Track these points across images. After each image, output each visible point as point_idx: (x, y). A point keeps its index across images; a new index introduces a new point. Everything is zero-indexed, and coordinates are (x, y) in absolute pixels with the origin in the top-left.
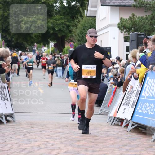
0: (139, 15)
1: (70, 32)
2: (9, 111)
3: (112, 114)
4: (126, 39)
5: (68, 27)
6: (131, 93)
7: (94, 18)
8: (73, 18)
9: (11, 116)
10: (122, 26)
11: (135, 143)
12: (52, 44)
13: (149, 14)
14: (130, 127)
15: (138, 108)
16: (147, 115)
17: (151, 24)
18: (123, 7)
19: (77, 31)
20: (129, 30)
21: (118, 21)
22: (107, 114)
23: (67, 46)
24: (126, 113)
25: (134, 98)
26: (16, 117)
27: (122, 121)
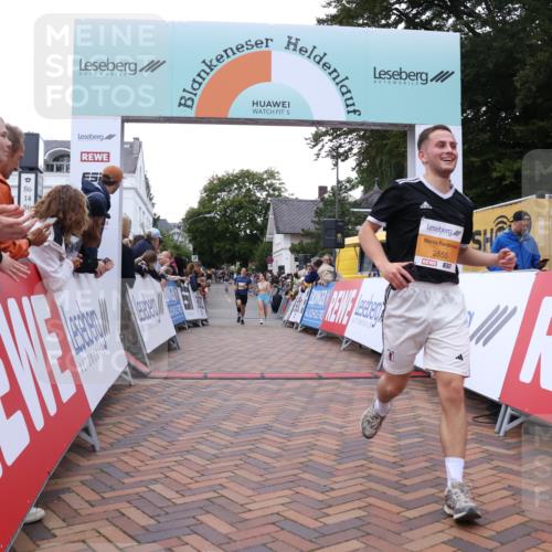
0: (306, 241)
1: (253, 254)
2: (205, 317)
3: (285, 318)
4: (296, 260)
5: (251, 251)
6: (300, 301)
7: (271, 243)
8: (255, 243)
9: (206, 320)
10: (293, 250)
11: (304, 341)
12: (238, 263)
13: (314, 240)
14: (299, 329)
15: (306, 314)
16: (312, 319)
17: (316, 248)
18: (293, 235)
19: (257, 253)
20: (298, 252)
21: (289, 246)
22: (281, 318)
23: (250, 265)
24: (296, 317)
25: (302, 306)
26: (210, 322)
27: (293, 323)
